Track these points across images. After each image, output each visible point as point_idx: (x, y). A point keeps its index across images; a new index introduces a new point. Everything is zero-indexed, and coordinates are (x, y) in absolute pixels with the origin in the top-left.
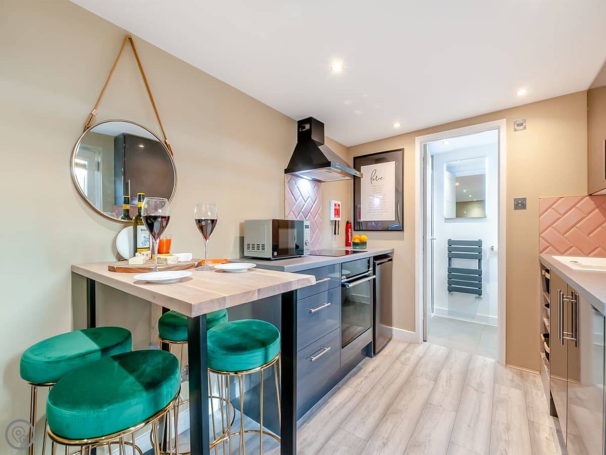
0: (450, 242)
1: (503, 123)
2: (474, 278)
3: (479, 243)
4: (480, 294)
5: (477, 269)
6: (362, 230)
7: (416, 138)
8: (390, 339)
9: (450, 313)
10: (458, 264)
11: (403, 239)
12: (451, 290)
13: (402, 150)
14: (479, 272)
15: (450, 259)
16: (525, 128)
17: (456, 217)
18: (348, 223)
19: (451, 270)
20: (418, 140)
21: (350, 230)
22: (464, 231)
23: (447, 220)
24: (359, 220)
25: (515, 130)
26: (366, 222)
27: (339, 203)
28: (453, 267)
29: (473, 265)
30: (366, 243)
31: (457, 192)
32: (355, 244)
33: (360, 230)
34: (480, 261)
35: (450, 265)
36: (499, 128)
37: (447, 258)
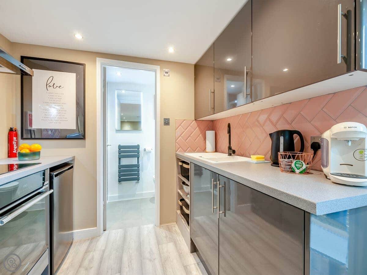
0: (120, 147)
1: (158, 68)
2: (135, 171)
3: (138, 147)
4: (138, 180)
5: (137, 163)
6: (35, 139)
7: (98, 59)
8: (71, 244)
9: (120, 197)
10: (125, 162)
12: (120, 181)
13: (83, 65)
14: (138, 166)
15: (120, 159)
16: (169, 75)
17: (121, 130)
18: (11, 130)
19: (120, 167)
20: (99, 61)
21: (15, 138)
23: (117, 131)
24: (29, 128)
25: (164, 75)
26: (41, 130)
28: (121, 164)
29: (134, 161)
30: (40, 152)
32: (22, 155)
33: (31, 138)
34: (138, 158)
35: (119, 163)
36: (155, 71)
37: (118, 159)
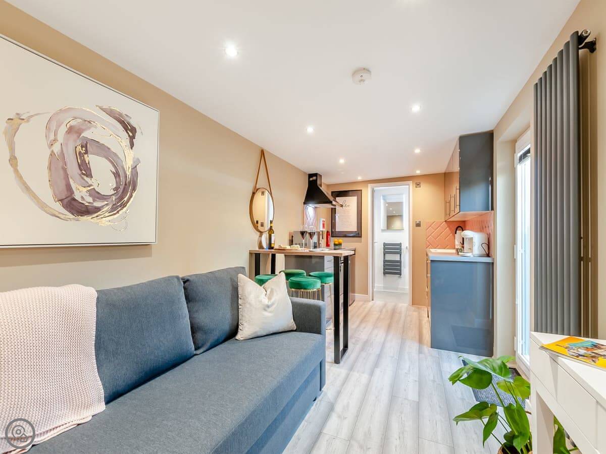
0: (385, 244)
1: (410, 183)
2: (397, 266)
3: (400, 245)
4: (401, 275)
5: (399, 260)
6: (337, 237)
7: (369, 185)
8: (354, 301)
9: (384, 288)
10: (389, 257)
11: (361, 242)
12: (385, 273)
13: (361, 190)
14: (400, 262)
15: (384, 254)
16: (420, 187)
17: (387, 229)
18: (328, 232)
19: (385, 261)
20: (370, 186)
21: (329, 236)
22: (392, 237)
23: (383, 230)
24: (334, 231)
25: (416, 187)
26: (339, 232)
27: (324, 220)
28: (386, 259)
29: (397, 257)
30: (341, 244)
31: (387, 211)
32: (336, 245)
33: (335, 236)
34: (400, 255)
35: (384, 258)
36: (409, 185)
37: (383, 254)
